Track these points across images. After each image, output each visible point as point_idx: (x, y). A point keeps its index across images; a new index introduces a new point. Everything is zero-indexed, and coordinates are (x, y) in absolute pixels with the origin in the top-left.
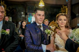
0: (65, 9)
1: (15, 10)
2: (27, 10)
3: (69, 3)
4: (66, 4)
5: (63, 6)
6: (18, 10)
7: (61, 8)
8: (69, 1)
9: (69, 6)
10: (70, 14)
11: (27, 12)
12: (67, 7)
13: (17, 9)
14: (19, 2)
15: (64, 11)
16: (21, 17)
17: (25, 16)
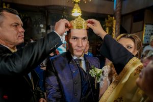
0: (112, 21)
2: (49, 20)
3: (118, 13)
4: (112, 13)
5: (109, 16)
6: (33, 20)
7: (105, 20)
8: (118, 9)
9: (118, 17)
10: (119, 30)
11: (49, 24)
12: (115, 19)
14: (35, 7)
15: (110, 25)
16: (40, 32)
17: (46, 31)
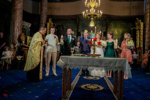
1: (61, 29)
2: (80, 27)
5: (137, 19)
7: (135, 23)
11: (80, 31)
12: (142, 22)
13: (64, 27)
15: (139, 28)
17: (77, 37)
